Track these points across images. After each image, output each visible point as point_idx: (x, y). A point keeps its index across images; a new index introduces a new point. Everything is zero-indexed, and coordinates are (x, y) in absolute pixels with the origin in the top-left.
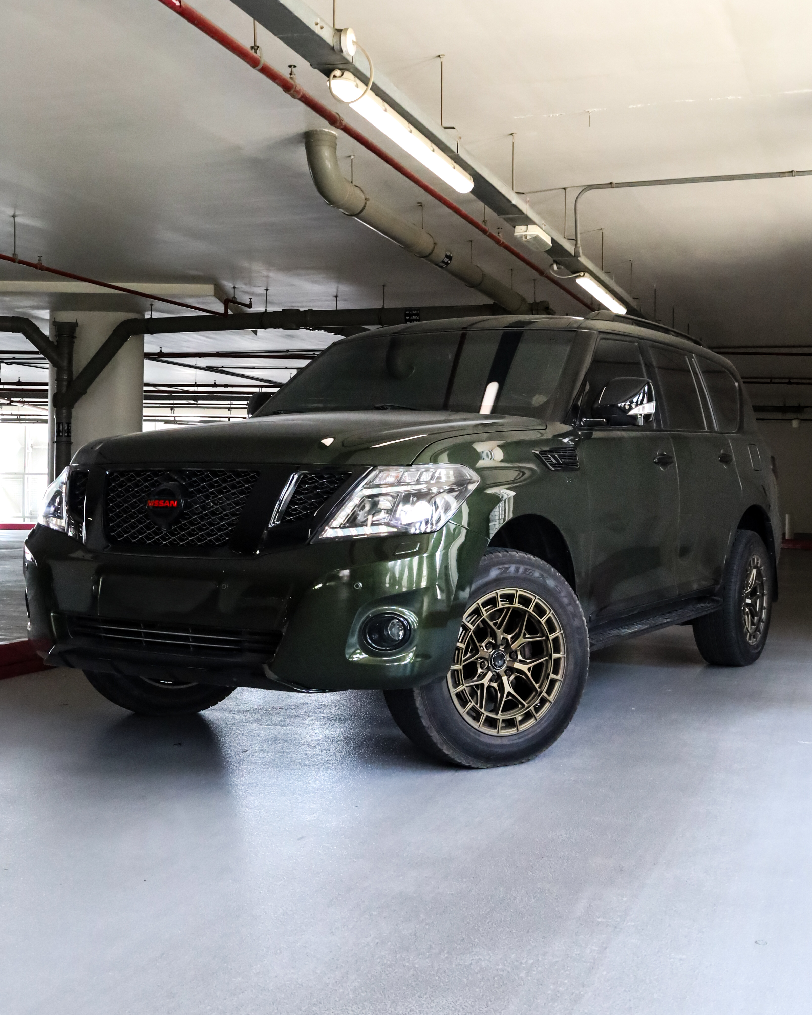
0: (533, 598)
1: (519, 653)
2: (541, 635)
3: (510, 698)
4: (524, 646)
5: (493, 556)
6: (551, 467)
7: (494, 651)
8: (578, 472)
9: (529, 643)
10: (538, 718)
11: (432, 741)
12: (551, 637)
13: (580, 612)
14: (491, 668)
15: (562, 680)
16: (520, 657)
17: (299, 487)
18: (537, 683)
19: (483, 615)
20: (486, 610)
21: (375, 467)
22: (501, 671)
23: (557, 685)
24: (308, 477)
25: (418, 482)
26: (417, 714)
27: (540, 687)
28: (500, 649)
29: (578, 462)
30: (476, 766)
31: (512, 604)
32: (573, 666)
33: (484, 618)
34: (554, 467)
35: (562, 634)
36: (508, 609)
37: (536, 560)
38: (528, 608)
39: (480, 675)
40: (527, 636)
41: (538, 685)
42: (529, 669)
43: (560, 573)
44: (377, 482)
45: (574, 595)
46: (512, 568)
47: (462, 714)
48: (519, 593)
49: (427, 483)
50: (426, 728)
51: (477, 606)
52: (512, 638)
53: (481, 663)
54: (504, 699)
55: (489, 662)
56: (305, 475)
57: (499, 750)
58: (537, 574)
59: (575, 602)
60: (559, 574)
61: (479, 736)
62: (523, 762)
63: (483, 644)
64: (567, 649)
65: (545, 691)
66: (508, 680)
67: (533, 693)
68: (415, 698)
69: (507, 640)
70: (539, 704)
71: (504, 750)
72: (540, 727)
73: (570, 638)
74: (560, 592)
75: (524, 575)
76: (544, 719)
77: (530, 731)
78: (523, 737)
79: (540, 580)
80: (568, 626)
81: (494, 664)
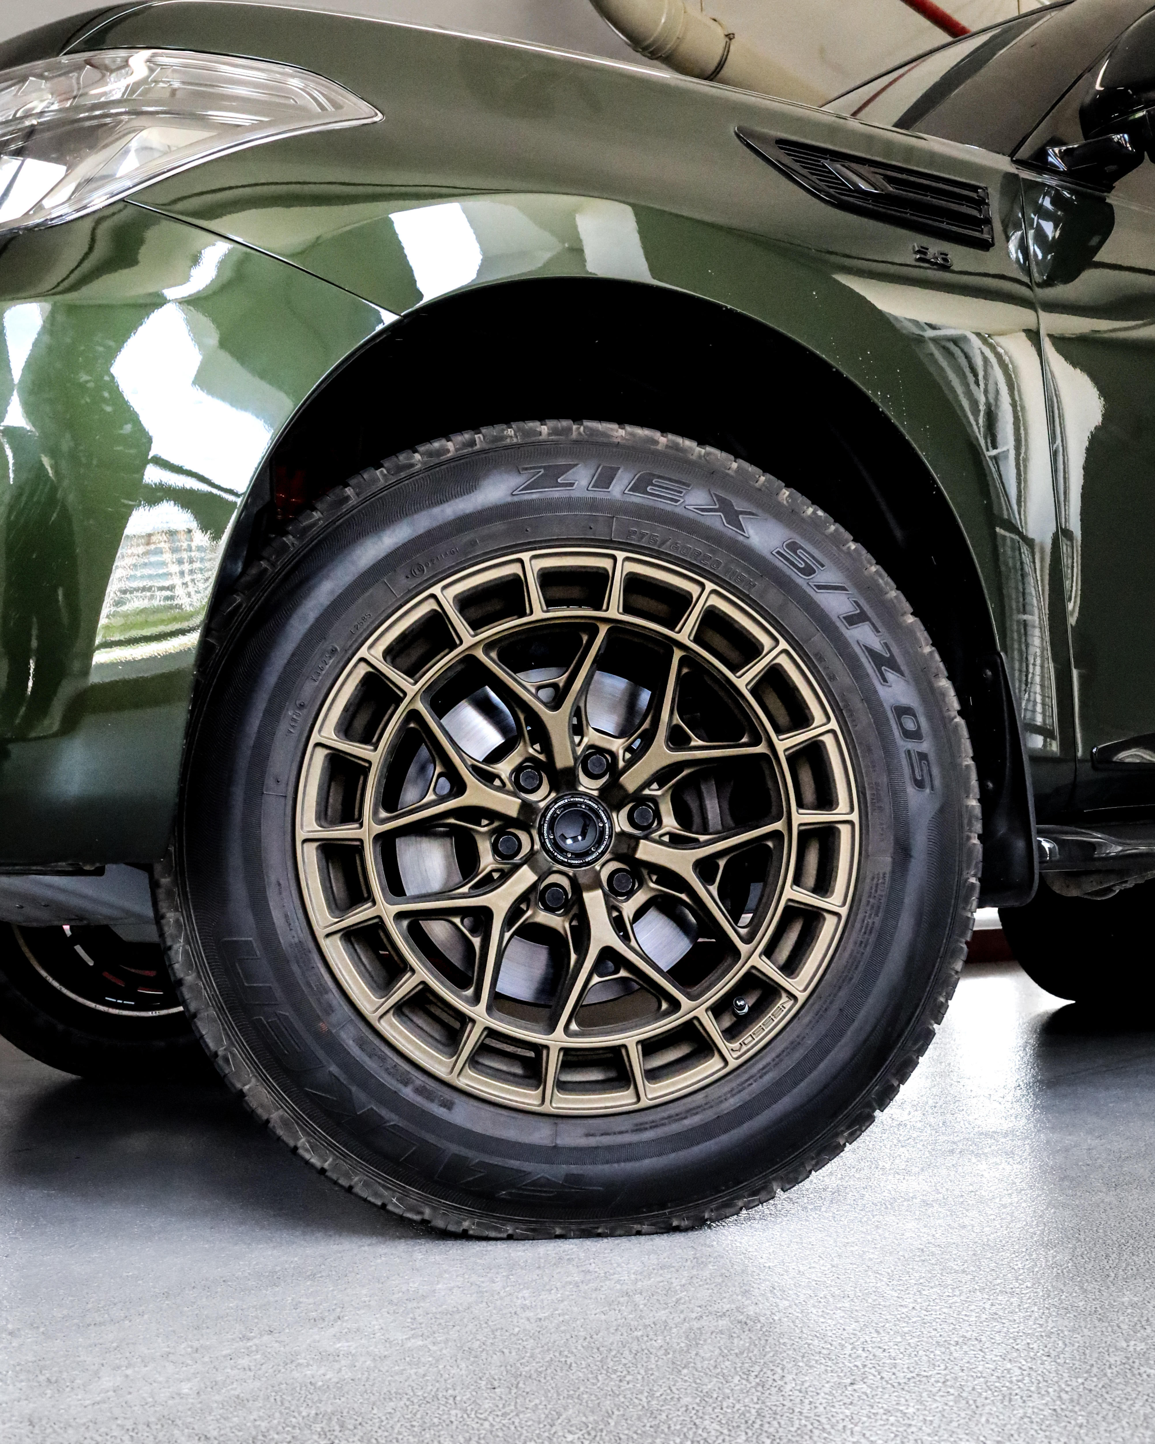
0: (694, 589)
1: (666, 809)
2: (751, 740)
5: (509, 432)
7: (553, 795)
10: (731, 1058)
12: (786, 742)
14: (544, 855)
15: (844, 911)
16: (671, 825)
18: (733, 922)
19: (461, 642)
22: (588, 871)
23: (825, 929)
27: (748, 939)
28: (580, 788)
31: (598, 608)
32: (888, 860)
35: (833, 731)
36: (587, 627)
38: (672, 628)
39: (487, 880)
42: (700, 867)
47: (373, 1018)
48: (625, 566)
51: (430, 607)
52: (630, 749)
53: (493, 836)
55: (535, 833)
57: (540, 1170)
58: (696, 497)
61: (448, 1105)
63: (504, 767)
64: (861, 793)
65: (761, 949)
66: (612, 908)
70: (740, 1003)
71: (558, 1171)
72: (744, 1089)
73: (869, 750)
74: (808, 571)
75: (637, 498)
76: (762, 1058)
77: (694, 1105)
78: (663, 1125)
79: (716, 521)
80: (857, 703)
81: (555, 844)
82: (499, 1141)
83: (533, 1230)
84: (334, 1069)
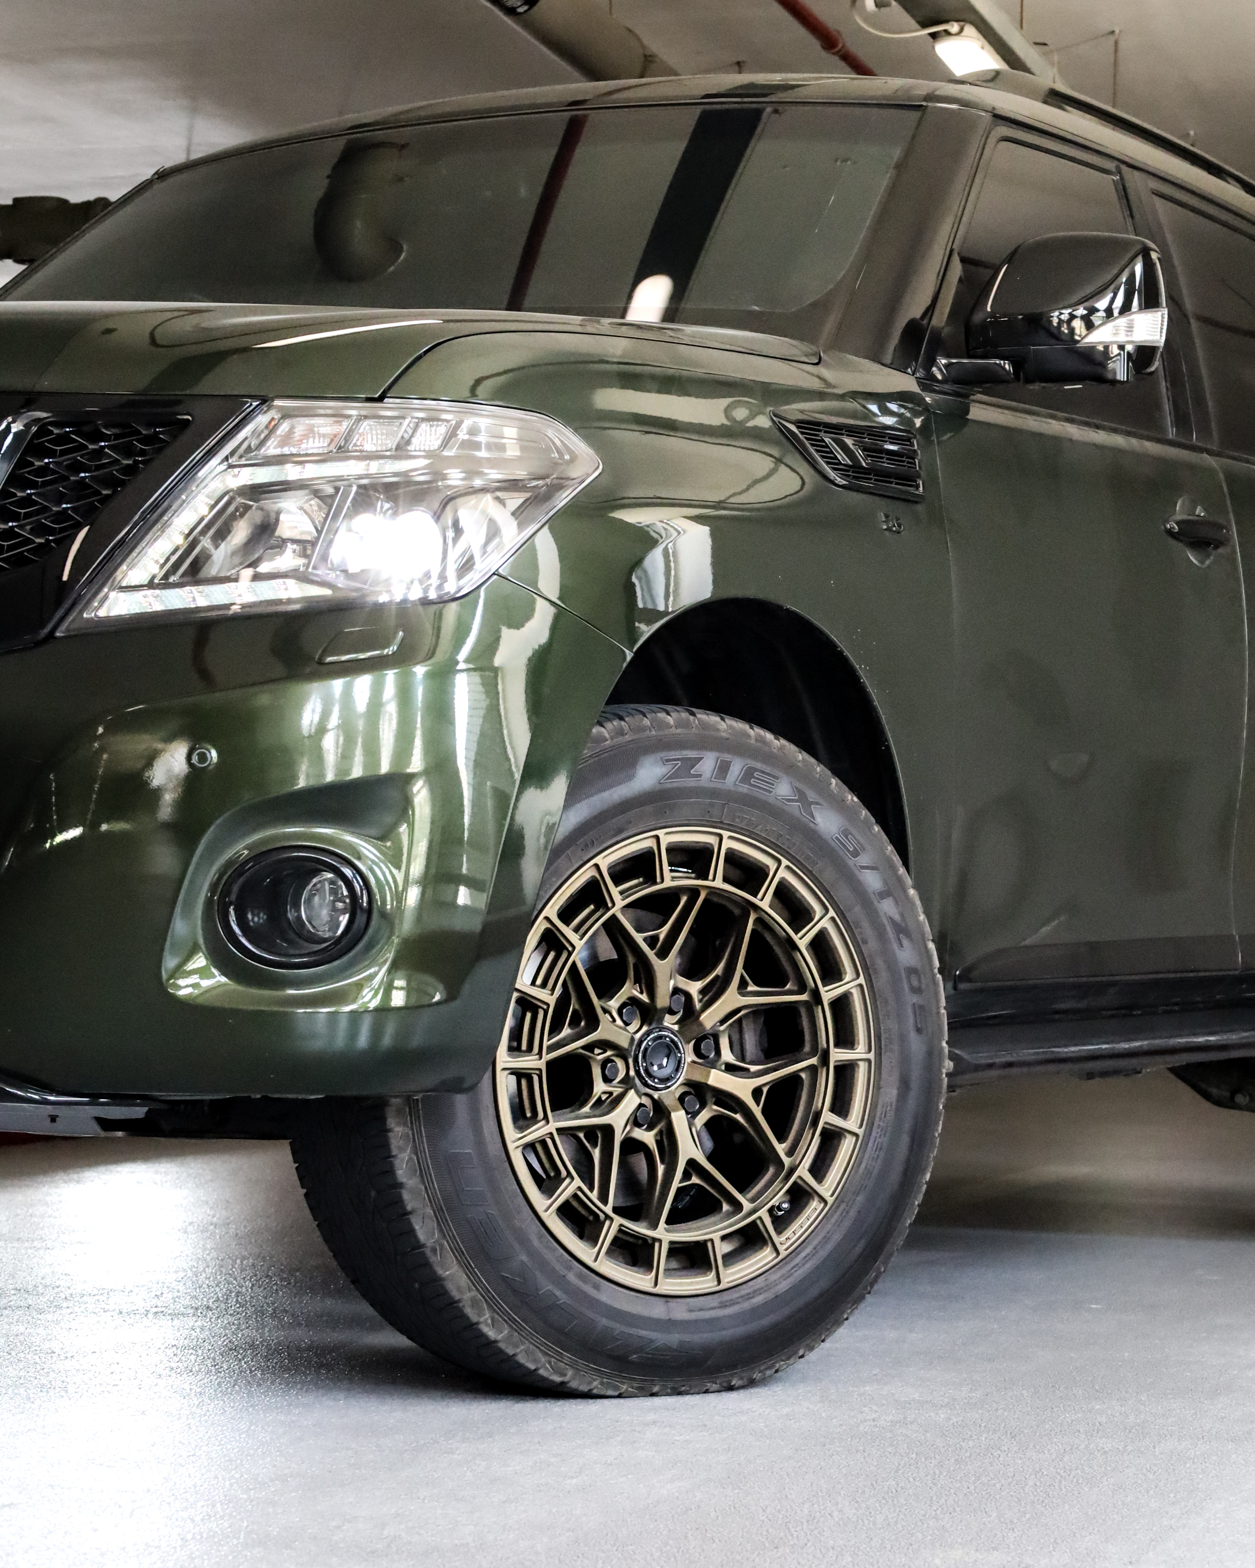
0: (772, 865)
1: (724, 1042)
2: (796, 988)
3: (695, 1180)
4: (740, 1021)
5: (646, 722)
6: (832, 474)
7: (645, 1029)
8: (919, 508)
9: (757, 1012)
10: (781, 1248)
11: (445, 1292)
12: (829, 993)
13: (919, 925)
14: (637, 1081)
15: (860, 1132)
16: (727, 1056)
17: (22, 463)
18: (781, 1139)
19: (614, 904)
20: (621, 893)
21: (265, 400)
22: (670, 1095)
23: (847, 1146)
24: (51, 433)
25: (401, 450)
26: (399, 1201)
27: (790, 1153)
28: (666, 1024)
29: (919, 477)
30: (584, 1388)
31: (706, 879)
32: (895, 1092)
33: (614, 917)
34: (845, 476)
35: (861, 986)
36: (694, 893)
37: (782, 748)
38: (755, 896)
39: (599, 1102)
40: (752, 988)
41: (784, 1145)
42: (757, 1093)
43: (858, 798)
44: (272, 449)
45: (902, 870)
46: (708, 764)
47: (544, 1216)
48: (727, 844)
49: (429, 455)
50: (428, 1252)
51: (593, 873)
52: (703, 991)
53: (604, 1064)
54: (676, 1184)
55: (631, 1061)
56: (43, 428)
57: (661, 1338)
58: (783, 789)
59: (904, 891)
60: (855, 799)
61: (597, 1287)
62: (731, 1388)
63: (614, 1004)
64: (878, 1037)
65: (807, 1162)
66: (691, 1125)
67: (768, 1170)
68: (394, 1152)
69: (688, 996)
70: (785, 1206)
71: (673, 1339)
72: (792, 1274)
73: (886, 1002)
74: (856, 854)
75: (744, 789)
76: (803, 1250)
77: (758, 1287)
78: (738, 1303)
79: (795, 808)
80: (880, 963)
81: (647, 1071)
82: (633, 1316)
83: (640, 1389)
84: (524, 1258)
